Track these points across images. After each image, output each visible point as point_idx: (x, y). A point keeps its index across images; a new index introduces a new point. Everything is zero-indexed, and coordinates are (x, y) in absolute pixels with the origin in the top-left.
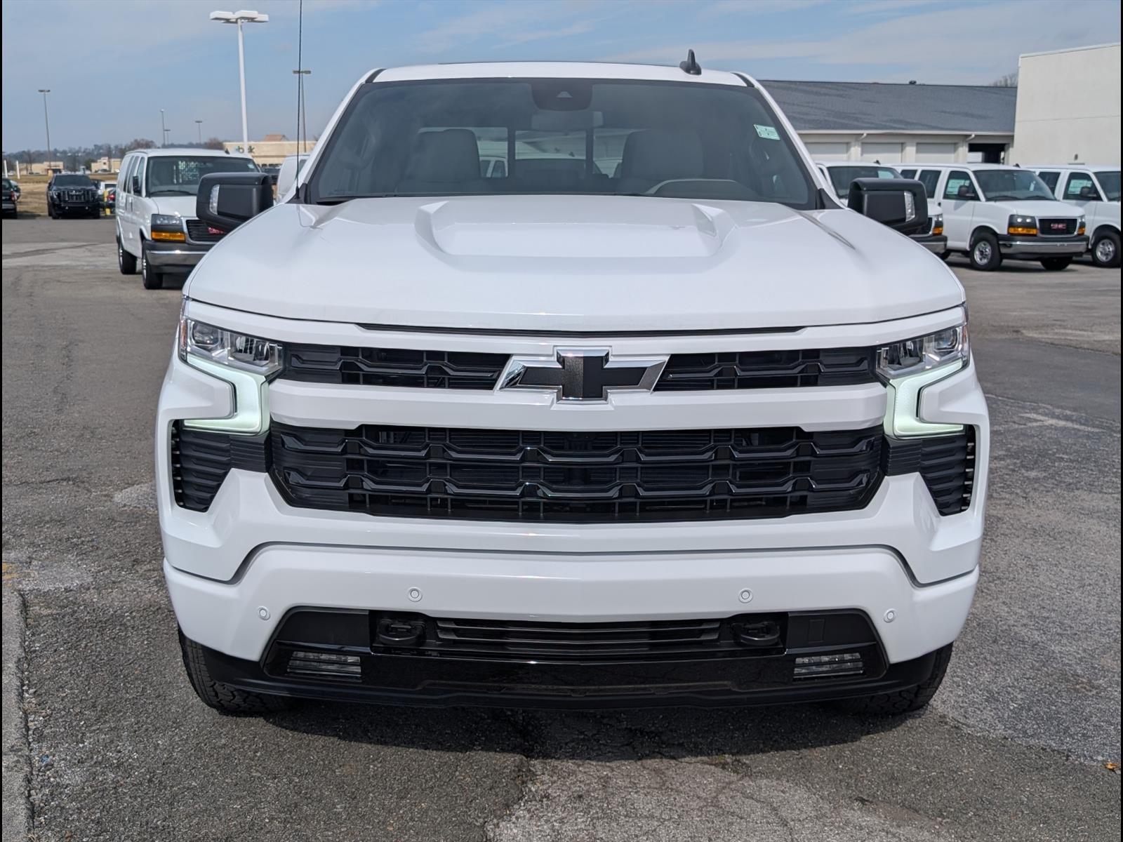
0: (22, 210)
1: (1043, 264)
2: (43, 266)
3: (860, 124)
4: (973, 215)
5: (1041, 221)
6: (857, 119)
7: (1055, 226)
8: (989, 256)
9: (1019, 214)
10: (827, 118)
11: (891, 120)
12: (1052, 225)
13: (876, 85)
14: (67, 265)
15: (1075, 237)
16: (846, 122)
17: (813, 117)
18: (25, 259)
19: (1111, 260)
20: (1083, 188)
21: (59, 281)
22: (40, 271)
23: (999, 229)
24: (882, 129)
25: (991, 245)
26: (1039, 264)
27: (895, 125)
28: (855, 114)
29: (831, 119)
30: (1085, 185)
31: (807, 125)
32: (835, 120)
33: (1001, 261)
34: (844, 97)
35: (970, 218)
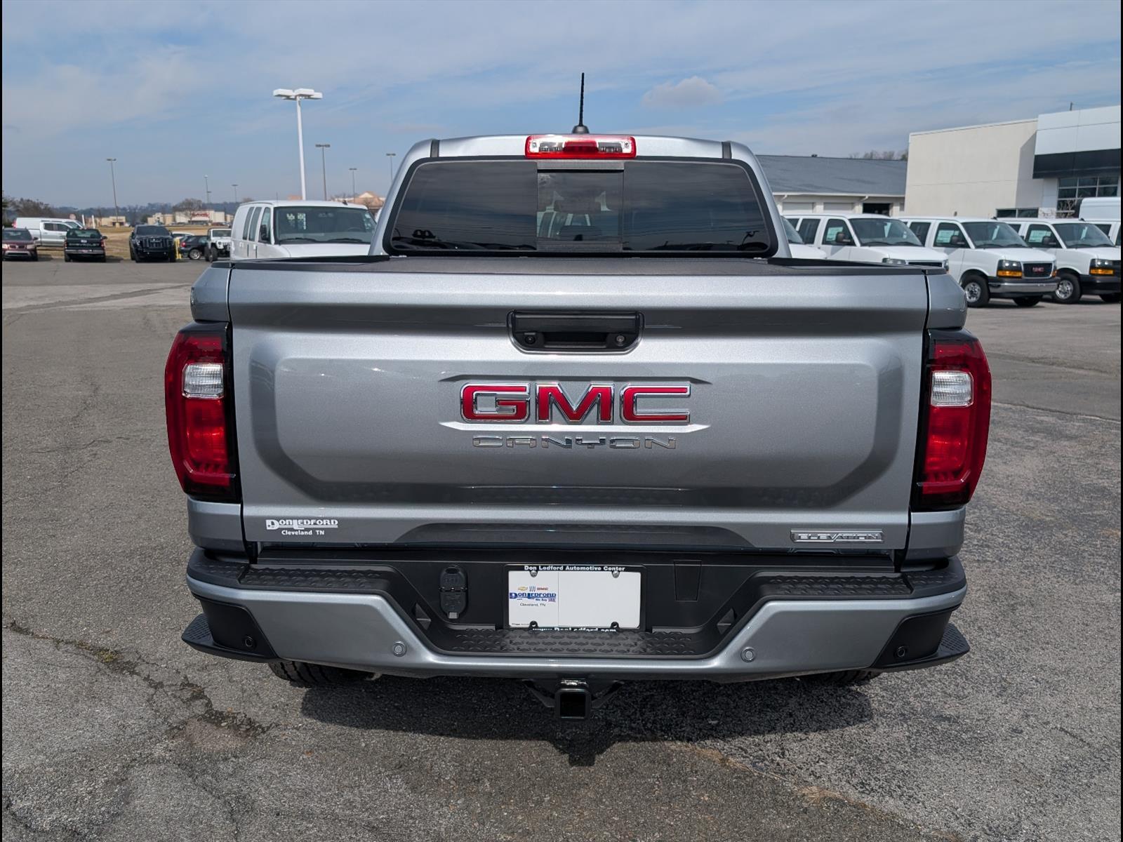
1: (1015, 301)
4: (963, 260)
5: (1026, 265)
7: (1036, 269)
8: (978, 295)
9: (1007, 259)
15: (1051, 278)
19: (1068, 298)
20: (1044, 237)
23: (988, 272)
25: (980, 285)
26: (1012, 301)
30: (1044, 235)
33: (989, 300)
35: (960, 263)
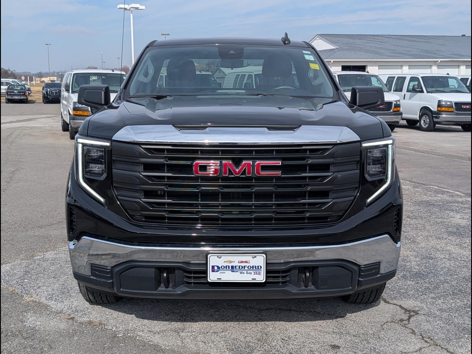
0: (31, 99)
2: (27, 127)
3: (437, 56)
6: (435, 54)
10: (420, 53)
11: (453, 54)
12: (462, 106)
13: (445, 37)
14: (39, 127)
16: (430, 55)
17: (413, 53)
18: (21, 123)
21: (30, 135)
22: (25, 129)
24: (448, 58)
27: (455, 57)
28: (434, 51)
29: (422, 54)
31: (410, 57)
32: (424, 54)
34: (429, 43)
